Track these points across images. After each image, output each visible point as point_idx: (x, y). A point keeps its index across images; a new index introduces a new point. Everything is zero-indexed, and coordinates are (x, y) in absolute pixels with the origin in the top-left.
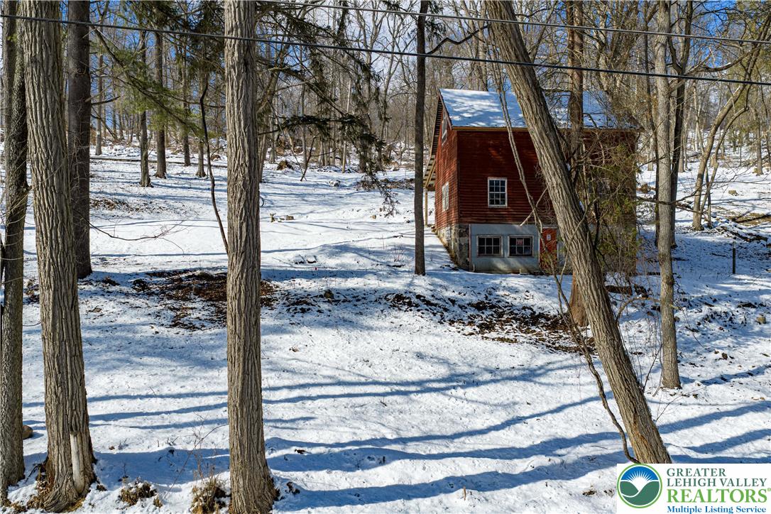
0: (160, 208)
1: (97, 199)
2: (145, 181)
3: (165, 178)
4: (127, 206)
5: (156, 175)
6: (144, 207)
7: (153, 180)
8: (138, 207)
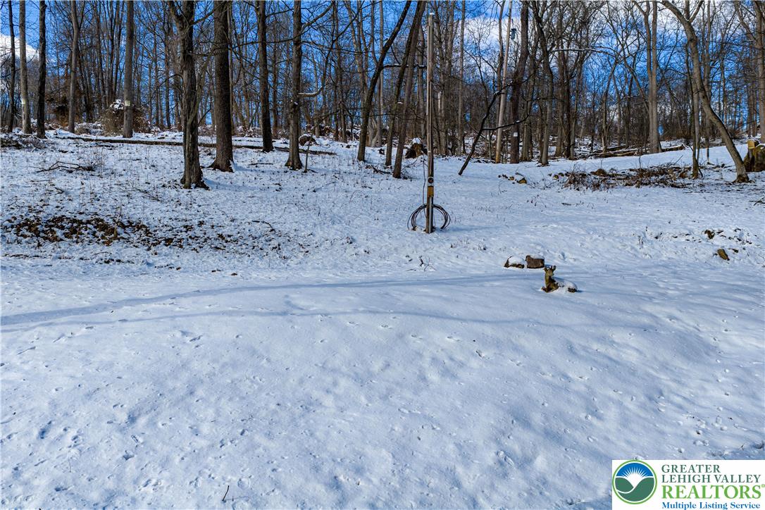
0: (221, 236)
1: (79, 217)
2: (193, 178)
3: (231, 171)
4: (147, 232)
5: (215, 166)
6: (184, 235)
7: (208, 175)
8: (170, 235)
